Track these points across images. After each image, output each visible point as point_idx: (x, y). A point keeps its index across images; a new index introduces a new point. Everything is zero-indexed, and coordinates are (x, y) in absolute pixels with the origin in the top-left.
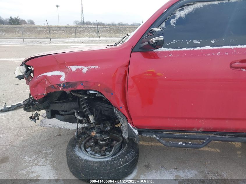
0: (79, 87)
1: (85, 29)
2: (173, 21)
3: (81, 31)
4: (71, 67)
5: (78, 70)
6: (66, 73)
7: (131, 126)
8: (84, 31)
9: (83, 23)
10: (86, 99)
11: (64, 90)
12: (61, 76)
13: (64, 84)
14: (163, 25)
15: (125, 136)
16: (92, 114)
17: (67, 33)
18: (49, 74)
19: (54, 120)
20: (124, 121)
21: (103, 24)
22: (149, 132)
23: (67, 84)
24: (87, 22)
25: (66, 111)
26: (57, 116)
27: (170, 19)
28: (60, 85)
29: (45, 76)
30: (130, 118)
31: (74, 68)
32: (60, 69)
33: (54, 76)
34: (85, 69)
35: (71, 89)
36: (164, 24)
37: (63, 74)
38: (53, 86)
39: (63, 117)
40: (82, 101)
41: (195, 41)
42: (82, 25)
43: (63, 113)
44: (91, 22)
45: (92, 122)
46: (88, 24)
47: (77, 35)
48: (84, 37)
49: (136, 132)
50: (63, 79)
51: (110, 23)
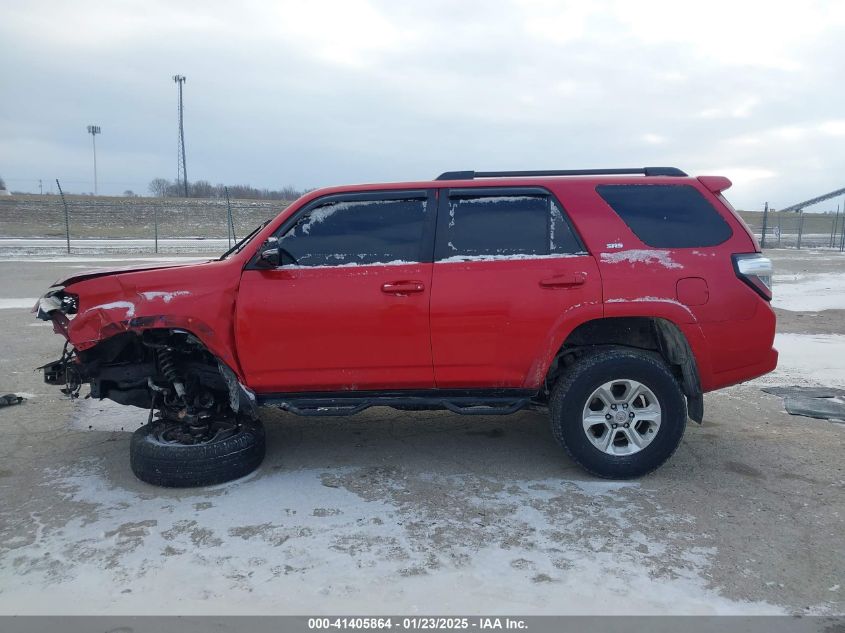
0: (158, 324)
1: (188, 209)
2: (306, 227)
3: (173, 214)
4: (145, 294)
5: (156, 298)
6: (136, 305)
7: (243, 387)
8: (187, 217)
9: (184, 190)
10: (170, 353)
11: (134, 329)
12: (128, 309)
13: (133, 320)
14: (292, 232)
15: (235, 406)
16: (181, 381)
17: (126, 223)
18: (107, 306)
19: (107, 401)
20: (232, 381)
21: (254, 195)
22: (275, 398)
23: (138, 321)
24: (199, 184)
25: (131, 382)
26: (112, 392)
27: (302, 223)
28: (126, 323)
29: (100, 310)
30: (240, 375)
31: (150, 295)
32: (126, 298)
33: (116, 309)
34: (168, 297)
35: (144, 327)
36: (293, 229)
37: (131, 305)
38: (113, 324)
39: (124, 395)
40: (162, 358)
41: (337, 256)
42: (181, 196)
43: (126, 385)
44: (213, 185)
45: (179, 394)
46: (203, 191)
47: (162, 226)
48: (183, 235)
49: (252, 396)
50: (131, 313)
51: (278, 188)
